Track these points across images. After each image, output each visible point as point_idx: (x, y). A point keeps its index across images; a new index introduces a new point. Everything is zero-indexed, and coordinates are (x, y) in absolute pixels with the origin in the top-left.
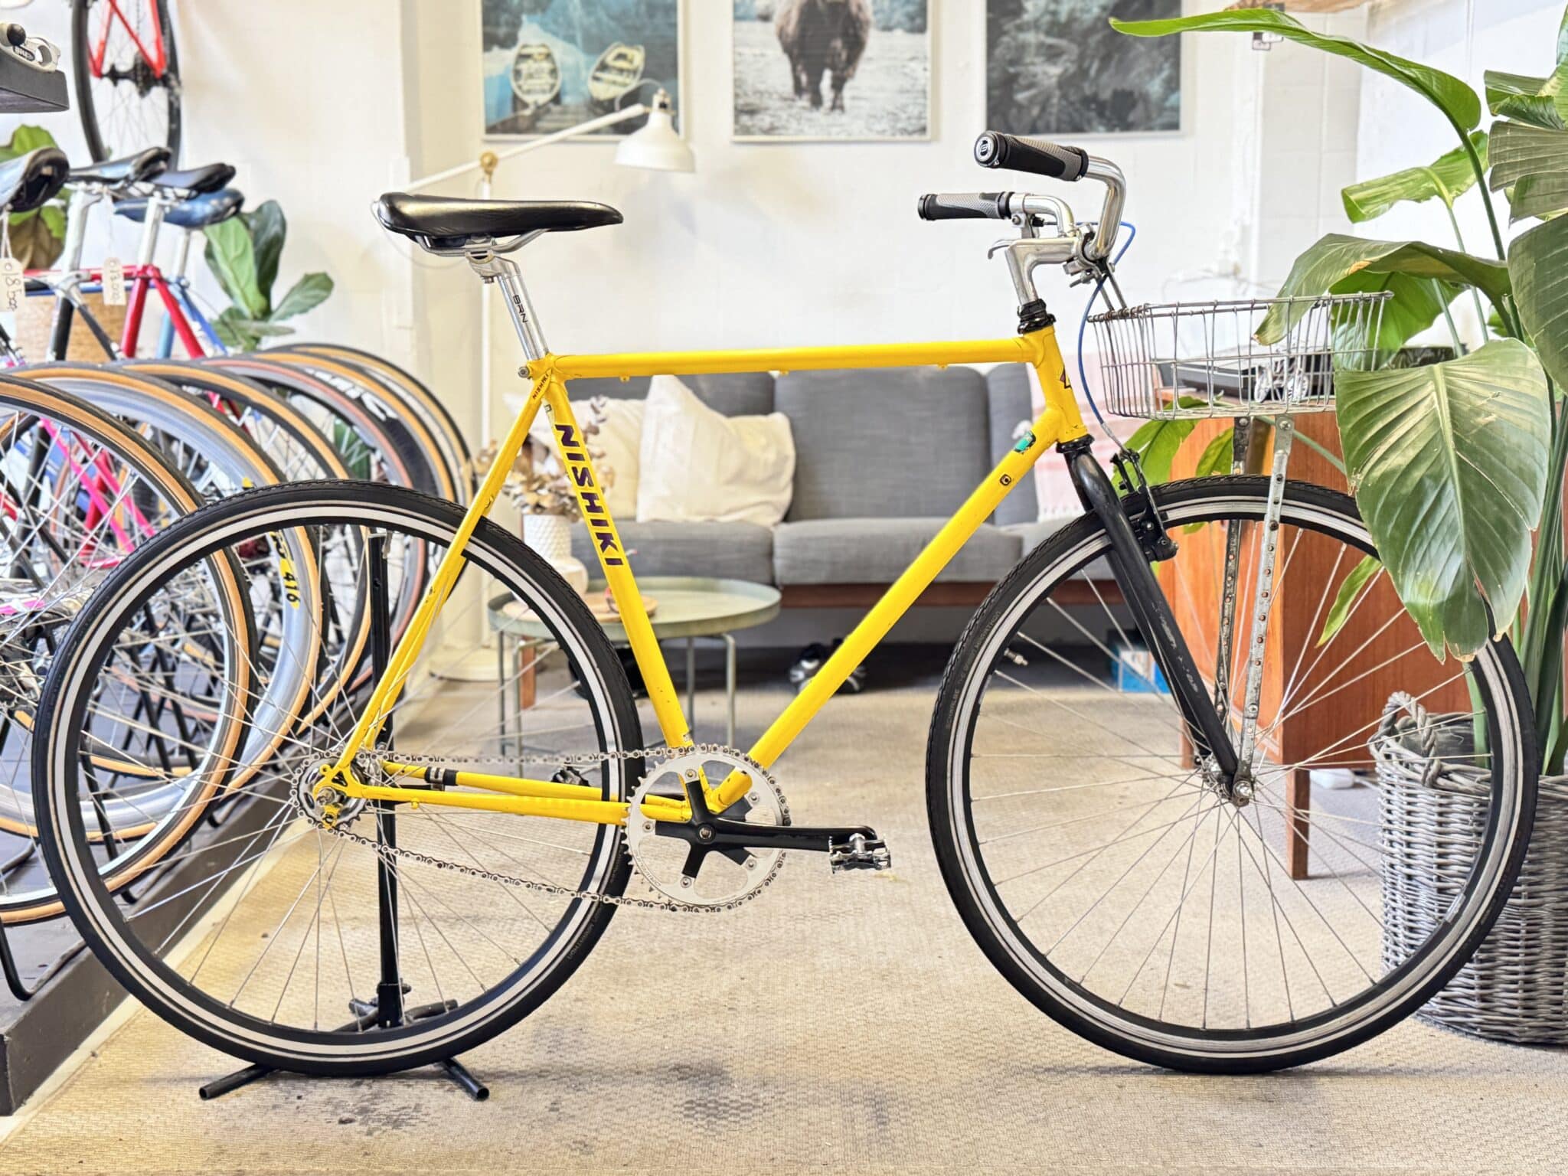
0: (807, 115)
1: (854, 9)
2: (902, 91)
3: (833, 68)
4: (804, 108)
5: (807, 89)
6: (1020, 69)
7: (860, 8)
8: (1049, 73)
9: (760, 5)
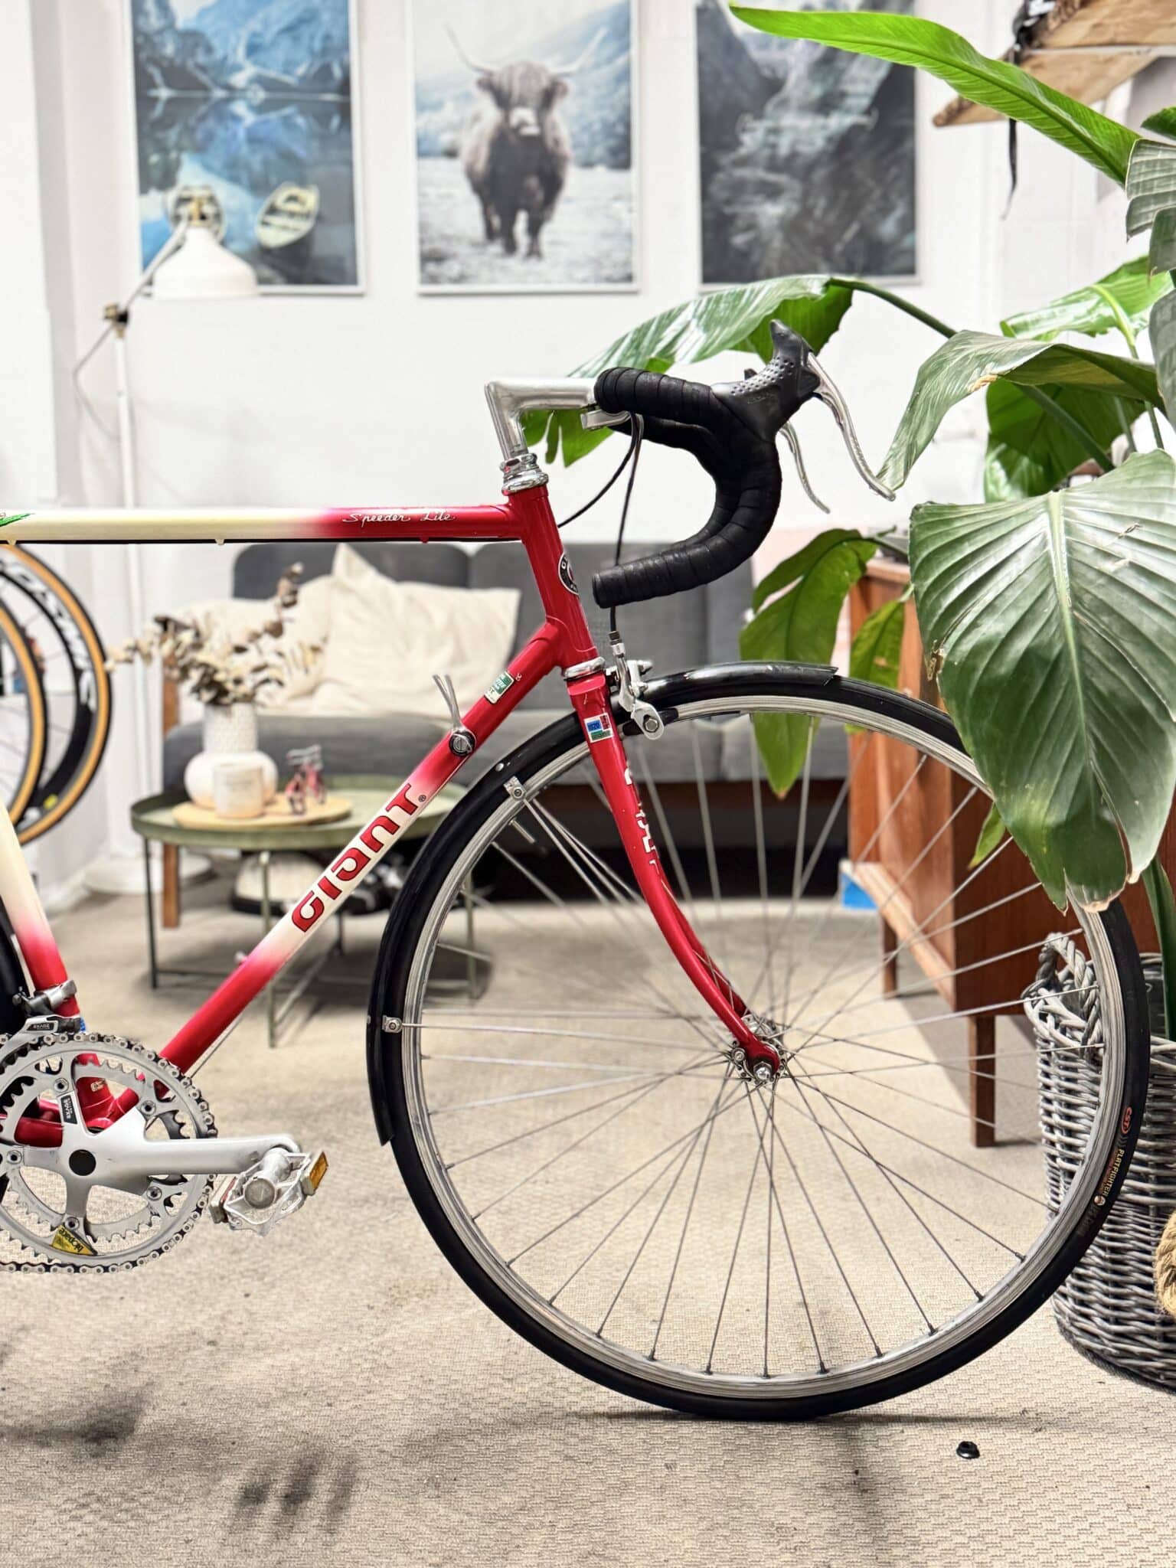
0: (500, 262)
1: (550, 143)
2: (606, 235)
3: (528, 209)
4: (497, 256)
5: (500, 233)
6: (737, 209)
7: (557, 142)
8: (771, 212)
9: (446, 139)
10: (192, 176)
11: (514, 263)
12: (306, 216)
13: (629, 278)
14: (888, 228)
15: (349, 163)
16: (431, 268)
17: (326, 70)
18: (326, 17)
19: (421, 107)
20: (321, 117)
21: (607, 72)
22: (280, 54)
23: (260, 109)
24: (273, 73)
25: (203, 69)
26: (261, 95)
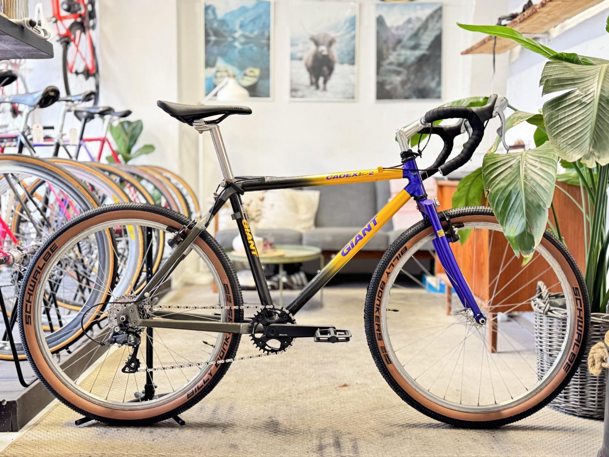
0: (314, 92)
1: (330, 57)
3: (324, 76)
4: (313, 90)
5: (315, 84)
6: (387, 78)
7: (333, 56)
8: (397, 79)
9: (299, 55)
10: (221, 64)
11: (319, 93)
12: (255, 77)
13: (353, 98)
14: (433, 85)
15: (268, 61)
16: (294, 93)
17: (263, 34)
18: (264, 17)
19: (293, 45)
20: (261, 47)
21: (349, 36)
22: (249, 28)
23: (243, 44)
24: (247, 33)
25: (225, 31)
26: (243, 40)
